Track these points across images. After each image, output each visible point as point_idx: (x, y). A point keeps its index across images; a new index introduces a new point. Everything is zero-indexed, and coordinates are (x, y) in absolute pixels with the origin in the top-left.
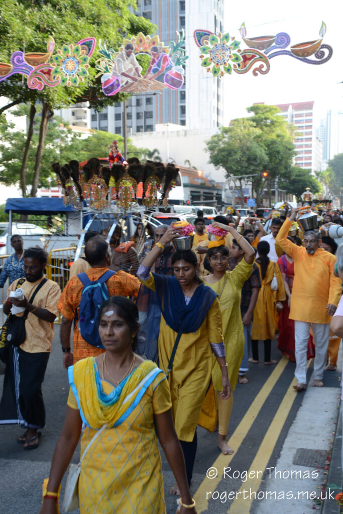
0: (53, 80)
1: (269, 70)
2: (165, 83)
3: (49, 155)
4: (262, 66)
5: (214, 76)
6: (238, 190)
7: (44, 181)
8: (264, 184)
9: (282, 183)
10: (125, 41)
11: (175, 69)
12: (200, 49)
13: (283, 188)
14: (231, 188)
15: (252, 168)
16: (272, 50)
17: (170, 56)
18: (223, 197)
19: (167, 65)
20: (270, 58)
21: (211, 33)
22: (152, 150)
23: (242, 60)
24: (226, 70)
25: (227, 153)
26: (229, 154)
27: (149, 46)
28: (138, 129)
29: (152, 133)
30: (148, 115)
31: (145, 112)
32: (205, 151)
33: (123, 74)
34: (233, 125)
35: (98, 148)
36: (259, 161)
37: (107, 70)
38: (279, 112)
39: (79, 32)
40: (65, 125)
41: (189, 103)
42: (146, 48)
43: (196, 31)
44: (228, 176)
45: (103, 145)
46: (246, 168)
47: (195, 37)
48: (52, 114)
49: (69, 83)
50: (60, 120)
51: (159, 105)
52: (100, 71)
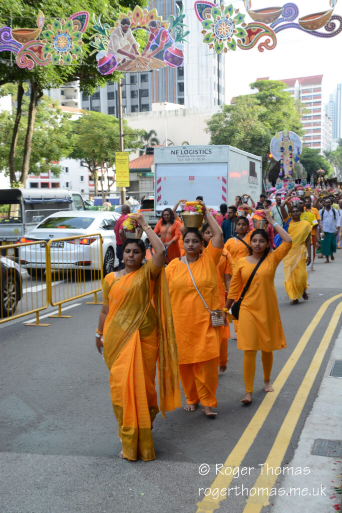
0: (44, 58)
1: (276, 44)
2: (165, 60)
3: (38, 139)
4: (268, 41)
5: (216, 52)
7: (33, 166)
10: (121, 15)
12: (202, 23)
15: (257, 149)
16: (279, 22)
17: (170, 31)
19: (166, 42)
20: (276, 32)
21: (213, 5)
22: (148, 132)
23: (247, 34)
24: (230, 45)
25: (229, 134)
26: (232, 135)
27: (147, 21)
28: (133, 109)
29: (148, 113)
30: (144, 93)
31: (140, 90)
32: (206, 132)
33: (119, 51)
34: (236, 102)
35: (91, 130)
36: (264, 142)
37: (102, 47)
38: (285, 88)
40: (54, 105)
41: (189, 80)
42: (143, 23)
43: (196, 3)
45: (96, 127)
46: (250, 149)
47: (195, 10)
48: (42, 94)
49: (61, 62)
50: (49, 100)
51: (155, 82)
52: (95, 48)
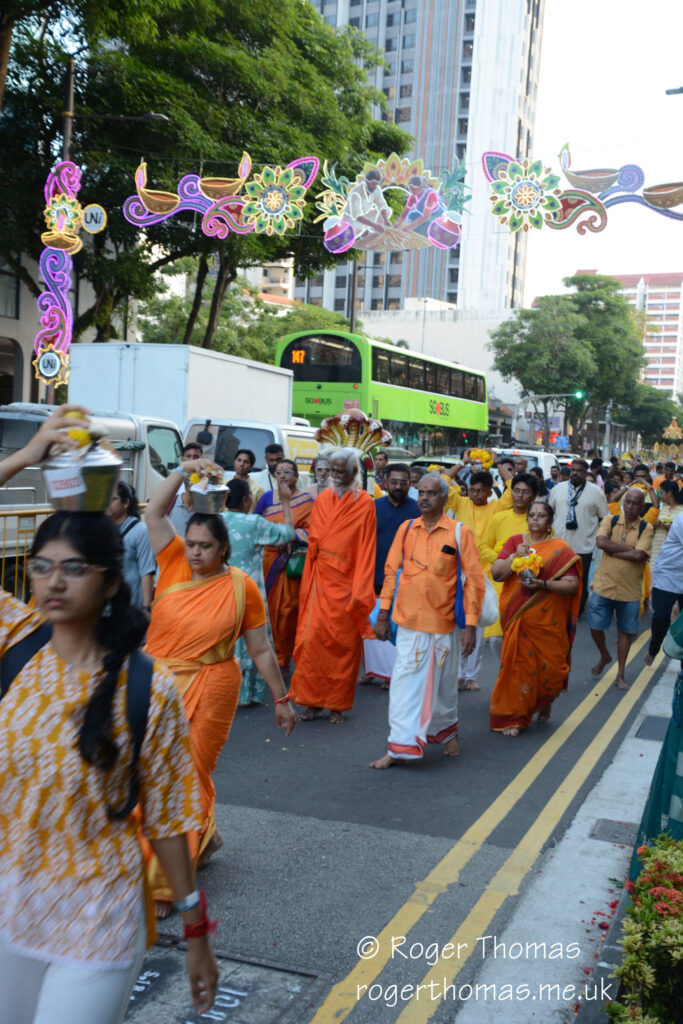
0: (244, 222)
1: (606, 225)
2: (430, 237)
3: (222, 342)
4: (593, 219)
5: (512, 230)
6: (541, 419)
8: (586, 412)
9: (619, 413)
10: (368, 166)
11: (448, 215)
12: (493, 185)
13: (621, 420)
14: (528, 415)
15: (568, 381)
16: (613, 193)
17: (441, 193)
18: (514, 429)
19: (434, 209)
20: (608, 207)
21: (512, 159)
22: (396, 342)
23: (561, 206)
24: (534, 221)
25: (525, 354)
26: (529, 357)
27: (407, 175)
28: (374, 305)
29: (398, 313)
30: (392, 281)
31: (387, 276)
32: (487, 348)
33: (361, 220)
34: (539, 306)
36: (580, 372)
37: (334, 211)
38: (622, 289)
39: (290, 144)
40: (252, 293)
41: (467, 266)
42: (401, 179)
43: (485, 154)
44: (524, 394)
46: (557, 381)
47: (484, 165)
48: (234, 275)
49: (270, 230)
50: (244, 285)
51: (412, 265)
52: (321, 213)
